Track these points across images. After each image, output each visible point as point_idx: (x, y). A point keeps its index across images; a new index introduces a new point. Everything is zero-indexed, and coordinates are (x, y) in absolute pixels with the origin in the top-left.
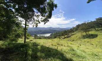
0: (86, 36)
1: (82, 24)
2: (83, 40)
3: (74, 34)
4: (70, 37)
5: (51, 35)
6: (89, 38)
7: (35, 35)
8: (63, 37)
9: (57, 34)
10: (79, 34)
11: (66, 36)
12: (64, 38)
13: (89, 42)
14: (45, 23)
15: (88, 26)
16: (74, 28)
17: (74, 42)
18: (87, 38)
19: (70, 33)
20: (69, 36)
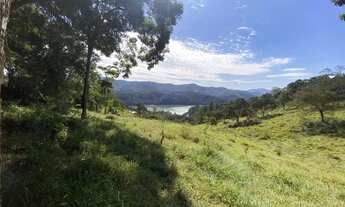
0: (319, 125)
1: (314, 78)
2: (305, 140)
3: (275, 116)
4: (257, 123)
5: (190, 110)
6: (332, 136)
7: (138, 105)
8: (232, 122)
9: (211, 109)
10: (292, 117)
11: (241, 119)
12: (235, 126)
13: (325, 148)
14: (151, 66)
15: (333, 90)
16: (278, 93)
17: (268, 142)
18: (322, 132)
19: (261, 108)
20: (254, 119)
